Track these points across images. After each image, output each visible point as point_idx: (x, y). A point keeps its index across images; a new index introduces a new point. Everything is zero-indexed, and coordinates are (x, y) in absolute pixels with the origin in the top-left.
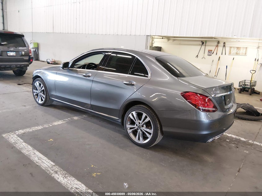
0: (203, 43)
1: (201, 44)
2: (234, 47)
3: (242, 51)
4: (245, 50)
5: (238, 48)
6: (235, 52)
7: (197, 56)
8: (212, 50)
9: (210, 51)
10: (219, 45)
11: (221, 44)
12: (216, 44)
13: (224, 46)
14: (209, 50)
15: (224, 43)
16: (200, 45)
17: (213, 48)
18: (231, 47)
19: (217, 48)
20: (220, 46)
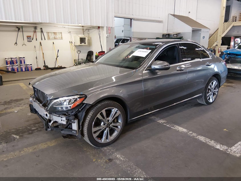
0: (19, 29)
1: (17, 29)
2: (51, 33)
3: (58, 36)
4: (60, 35)
5: (54, 33)
6: (53, 37)
7: (16, 43)
8: (31, 36)
9: (29, 37)
10: (37, 30)
11: (38, 30)
12: (33, 29)
13: (42, 31)
14: (27, 36)
15: (41, 29)
16: (15, 31)
17: (31, 34)
18: (48, 33)
19: (35, 33)
20: (38, 32)
